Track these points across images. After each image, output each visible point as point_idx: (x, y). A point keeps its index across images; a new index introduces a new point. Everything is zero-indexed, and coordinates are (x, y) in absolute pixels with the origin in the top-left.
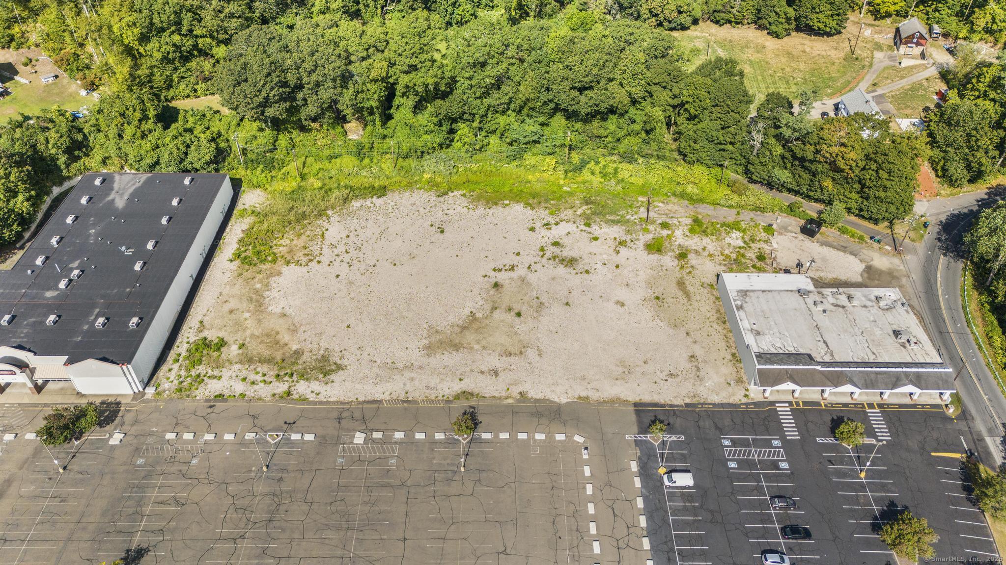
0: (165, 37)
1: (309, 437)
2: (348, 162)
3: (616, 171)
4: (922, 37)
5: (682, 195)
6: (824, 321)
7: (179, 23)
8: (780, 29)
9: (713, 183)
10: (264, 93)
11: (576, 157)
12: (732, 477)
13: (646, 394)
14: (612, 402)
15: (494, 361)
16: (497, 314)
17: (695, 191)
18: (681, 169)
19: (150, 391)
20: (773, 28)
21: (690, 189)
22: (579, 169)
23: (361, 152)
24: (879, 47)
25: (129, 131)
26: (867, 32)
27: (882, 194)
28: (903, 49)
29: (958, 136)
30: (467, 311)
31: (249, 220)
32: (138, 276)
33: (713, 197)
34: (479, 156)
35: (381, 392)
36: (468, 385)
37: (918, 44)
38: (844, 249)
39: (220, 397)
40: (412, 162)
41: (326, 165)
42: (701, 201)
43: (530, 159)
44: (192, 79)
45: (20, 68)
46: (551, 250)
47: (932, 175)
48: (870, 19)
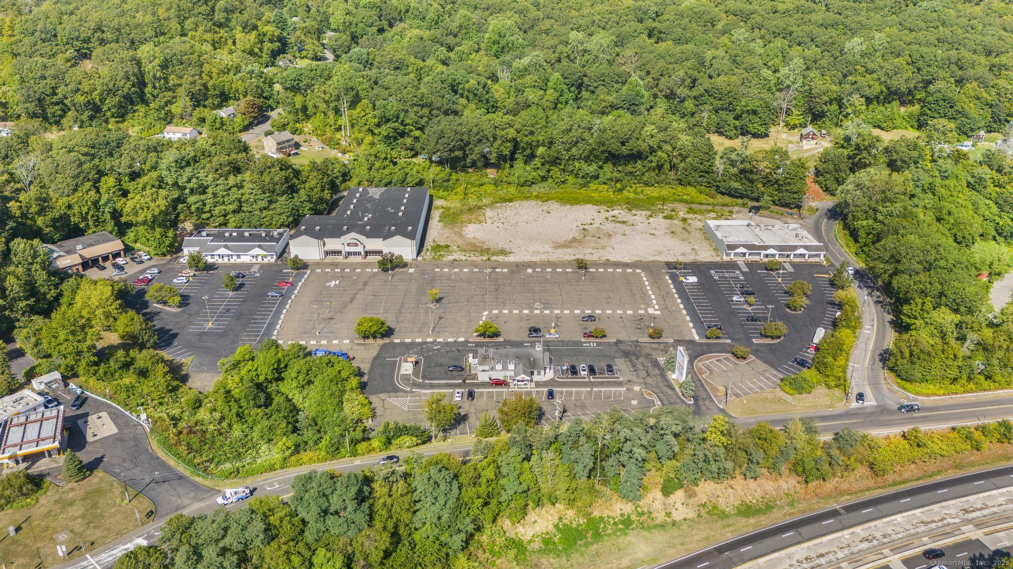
0: (389, 125)
1: (505, 270)
2: (490, 188)
3: (642, 191)
4: (814, 134)
5: (681, 201)
6: (760, 234)
7: (398, 118)
8: (732, 134)
9: (698, 194)
10: (453, 144)
11: (619, 186)
12: (716, 281)
13: (670, 259)
14: (653, 261)
15: (590, 251)
16: (587, 238)
17: (688, 198)
18: (680, 188)
19: (420, 258)
20: (728, 133)
21: (685, 197)
22: (621, 190)
23: (496, 183)
24: (791, 142)
25: (378, 164)
26: (784, 136)
27: (788, 188)
28: (804, 141)
29: (831, 167)
30: (571, 237)
31: (441, 211)
32: (402, 217)
33: (699, 200)
34: (562, 186)
35: (534, 259)
36: (578, 257)
37: (813, 139)
38: (773, 218)
39: (455, 260)
40: (526, 189)
41: (477, 189)
42: (692, 203)
43: (593, 186)
44: (399, 149)
45: (302, 143)
46: (611, 219)
47: (821, 191)
48: (785, 129)
